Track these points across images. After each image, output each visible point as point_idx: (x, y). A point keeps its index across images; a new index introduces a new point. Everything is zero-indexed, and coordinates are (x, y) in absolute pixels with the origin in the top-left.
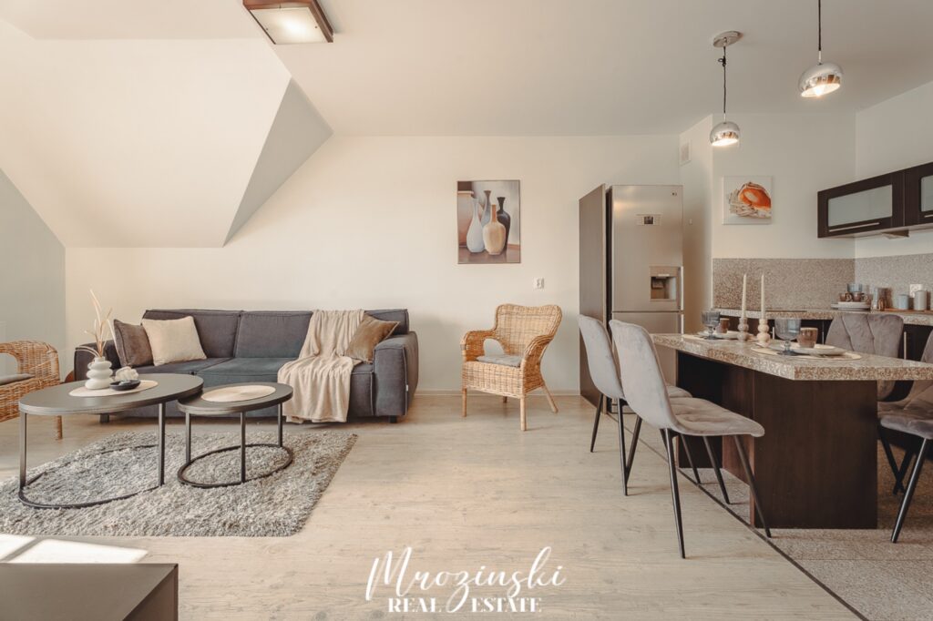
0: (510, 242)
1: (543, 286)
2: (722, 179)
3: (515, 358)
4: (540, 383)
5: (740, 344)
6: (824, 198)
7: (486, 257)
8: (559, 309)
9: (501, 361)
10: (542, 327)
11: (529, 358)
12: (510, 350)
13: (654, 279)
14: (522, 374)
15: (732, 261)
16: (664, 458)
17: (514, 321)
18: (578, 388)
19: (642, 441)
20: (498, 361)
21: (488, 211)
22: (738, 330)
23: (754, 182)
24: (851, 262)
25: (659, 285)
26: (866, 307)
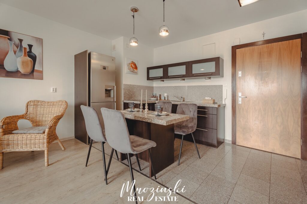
0: (36, 68)
1: (56, 91)
2: (126, 59)
3: (40, 128)
4: (56, 138)
5: (141, 113)
6: (149, 69)
7: (19, 74)
8: (66, 102)
9: (31, 131)
10: (57, 111)
11: (50, 128)
12: (36, 124)
13: (106, 90)
14: (46, 137)
15: (128, 85)
16: (115, 159)
17: (39, 109)
18: (73, 135)
19: (106, 154)
20: (29, 132)
21: (21, 50)
22: (140, 108)
23: (134, 61)
24: (153, 87)
25: (108, 92)
26: (157, 99)
